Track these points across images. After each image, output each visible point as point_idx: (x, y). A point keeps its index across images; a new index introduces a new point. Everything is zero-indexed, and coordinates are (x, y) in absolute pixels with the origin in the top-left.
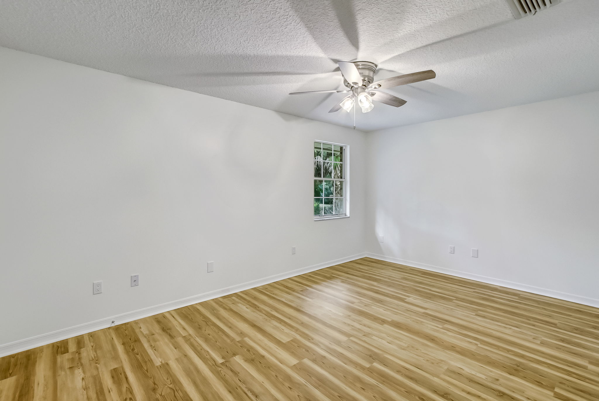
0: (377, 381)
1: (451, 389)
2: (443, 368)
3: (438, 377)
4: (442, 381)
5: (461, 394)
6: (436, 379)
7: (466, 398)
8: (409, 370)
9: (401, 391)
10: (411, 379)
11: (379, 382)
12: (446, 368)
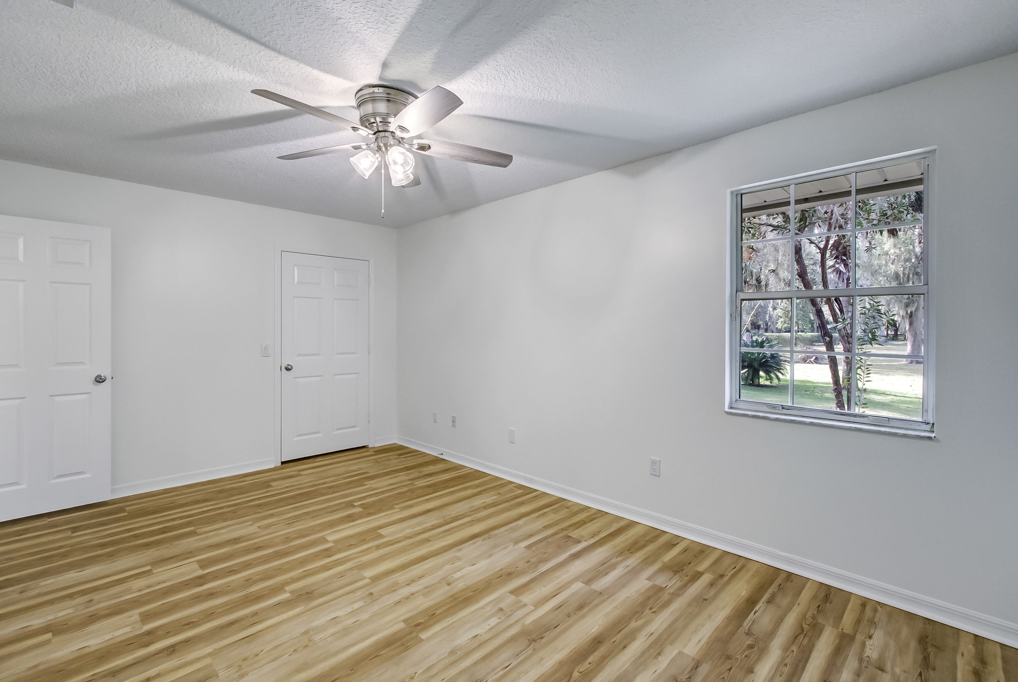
0: (251, 593)
1: (175, 660)
2: (222, 669)
3: (209, 655)
4: (199, 656)
5: (156, 669)
6: (209, 649)
7: (146, 671)
8: (249, 626)
9: (219, 608)
10: (231, 624)
11: (248, 594)
12: (219, 675)
